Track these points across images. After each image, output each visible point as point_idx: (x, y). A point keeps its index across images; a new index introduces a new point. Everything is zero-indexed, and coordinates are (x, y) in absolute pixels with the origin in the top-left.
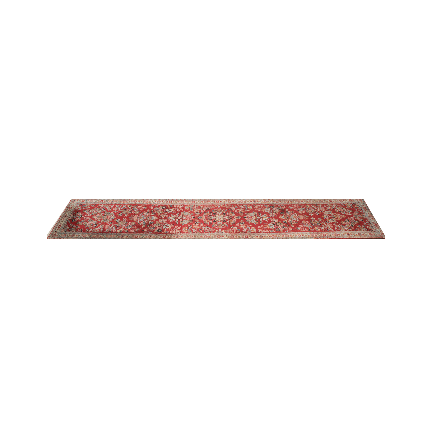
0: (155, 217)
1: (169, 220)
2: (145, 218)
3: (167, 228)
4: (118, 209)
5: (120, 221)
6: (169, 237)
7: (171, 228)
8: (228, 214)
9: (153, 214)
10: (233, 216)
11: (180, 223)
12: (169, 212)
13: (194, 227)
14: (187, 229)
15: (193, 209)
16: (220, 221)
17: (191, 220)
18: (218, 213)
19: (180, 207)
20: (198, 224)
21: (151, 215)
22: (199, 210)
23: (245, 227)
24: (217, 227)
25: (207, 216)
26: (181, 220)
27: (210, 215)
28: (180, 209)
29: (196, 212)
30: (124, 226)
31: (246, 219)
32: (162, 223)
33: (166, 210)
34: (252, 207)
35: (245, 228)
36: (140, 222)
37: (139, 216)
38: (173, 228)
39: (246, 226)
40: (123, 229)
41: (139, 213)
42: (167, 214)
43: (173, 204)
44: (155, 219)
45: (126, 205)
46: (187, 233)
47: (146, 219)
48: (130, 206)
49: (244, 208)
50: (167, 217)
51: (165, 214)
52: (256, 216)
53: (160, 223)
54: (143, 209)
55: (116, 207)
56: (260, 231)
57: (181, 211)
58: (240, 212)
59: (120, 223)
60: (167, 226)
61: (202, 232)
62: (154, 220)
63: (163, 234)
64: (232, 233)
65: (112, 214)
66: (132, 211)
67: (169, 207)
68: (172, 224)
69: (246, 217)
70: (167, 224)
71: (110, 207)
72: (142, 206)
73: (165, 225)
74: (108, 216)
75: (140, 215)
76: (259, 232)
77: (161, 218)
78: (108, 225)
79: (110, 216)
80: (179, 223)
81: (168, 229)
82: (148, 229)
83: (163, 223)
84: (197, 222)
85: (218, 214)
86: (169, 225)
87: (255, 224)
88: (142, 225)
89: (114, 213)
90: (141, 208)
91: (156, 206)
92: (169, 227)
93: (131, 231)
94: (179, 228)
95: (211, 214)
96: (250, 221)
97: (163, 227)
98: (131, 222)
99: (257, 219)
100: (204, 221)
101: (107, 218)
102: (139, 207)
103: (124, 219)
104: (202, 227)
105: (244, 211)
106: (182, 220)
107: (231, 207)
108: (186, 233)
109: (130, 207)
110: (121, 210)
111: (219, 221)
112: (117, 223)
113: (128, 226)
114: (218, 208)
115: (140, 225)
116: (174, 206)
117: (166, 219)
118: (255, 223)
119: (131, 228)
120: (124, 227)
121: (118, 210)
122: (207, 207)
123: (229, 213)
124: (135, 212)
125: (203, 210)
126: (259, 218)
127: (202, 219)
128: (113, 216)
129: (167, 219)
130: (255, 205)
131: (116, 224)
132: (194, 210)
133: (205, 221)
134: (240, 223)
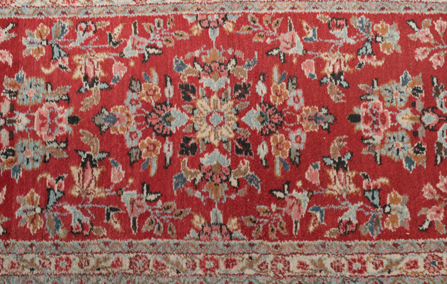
8: (261, 88)
10: (290, 103)
11: (3, 159)
13: (75, 192)
14: (38, 210)
15: (70, 54)
16: (216, 143)
17: (58, 140)
18: (205, 81)
20: (97, 172)
22: (102, 57)
23: (353, 189)
24: (198, 194)
25: (146, 105)
26: (4, 136)
27: (162, 102)
29: (86, 78)
31: (361, 126)
34: (397, 36)
35: (353, 199)
39: (357, 181)
46: (42, 235)
49: (351, 41)
52: (420, 105)
56: (432, 224)
58: (333, 75)
61: (117, 226)
64: (282, 238)
69: (360, 111)
76: (426, 226)
84: (90, 157)
85: (209, 93)
87: (405, 165)
95: (170, 91)
96: (383, 142)
99: (422, 133)
100: (129, 144)
104: (119, 188)
105: (352, 63)
106: (13, 138)
107: (280, 31)
108: (35, 237)
111: (210, 147)
114: (209, 45)
118: (408, 160)
122: (148, 36)
123: (268, 83)
125: (121, 58)
126: (430, 119)
127: (118, 128)
130: (418, 19)
132: (76, 58)
133: (135, 143)
134: (329, 161)
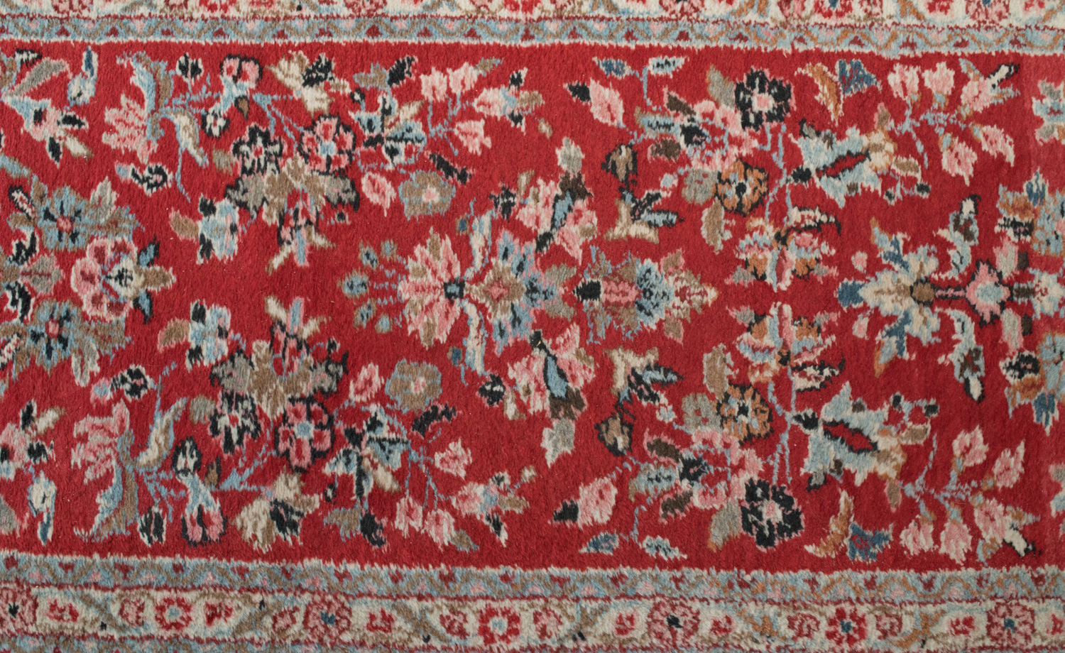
0: (671, 285)
1: (860, 328)
2: (554, 281)
3: (861, 467)
4: (168, 126)
5: (235, 349)
6: (908, 624)
7: (907, 474)
9: (635, 215)
11: (1012, 378)
12: (836, 190)
19: (968, 91)
21: (618, 232)
26: (1011, 325)
28: (979, 132)
30: (304, 430)
32: (782, 382)
33: (793, 155)
36: (497, 364)
37: (463, 249)
38: (938, 477)
40: (310, 478)
41: (457, 206)
42: (818, 230)
43: (879, 43)
44: (680, 309)
45: (264, 56)
47: (565, 311)
48: (309, 82)
50: (830, 282)
51: (794, 215)
53: (760, 388)
54: (493, 127)
55: (137, 96)
57: (990, 169)
59: (242, 379)
60: (858, 442)
62: (677, 335)
63: (823, 579)
65: (114, 224)
66: (350, 174)
67: (823, 95)
68: (906, 406)
70: (840, 408)
71: (56, 89)
72: (468, 74)
73: (828, 413)
74: (66, 260)
75: (477, 242)
77: (760, 297)
78: (104, 410)
79: (89, 262)
80: (993, 382)
81: (874, 480)
82: (621, 483)
83: (799, 383)
86: (870, 421)
88: (540, 422)
89: (128, 194)
90: (470, 115)
91: (652, 67)
92: (884, 456)
93: (417, 524)
94: (1010, 467)
97: (799, 448)
98: (385, 372)
101: (63, 291)
102: (434, 83)
103: (286, 303)
106: (1031, 331)
109: (314, 99)
110: (206, 139)
112: (209, 382)
113: (356, 439)
115: (511, 410)
116: (893, 79)
117: (821, 318)
119: (398, 476)
120: (320, 457)
121: (167, 147)
124: (394, 178)
128: (127, 263)
129: (831, 305)
131: (202, 407)
